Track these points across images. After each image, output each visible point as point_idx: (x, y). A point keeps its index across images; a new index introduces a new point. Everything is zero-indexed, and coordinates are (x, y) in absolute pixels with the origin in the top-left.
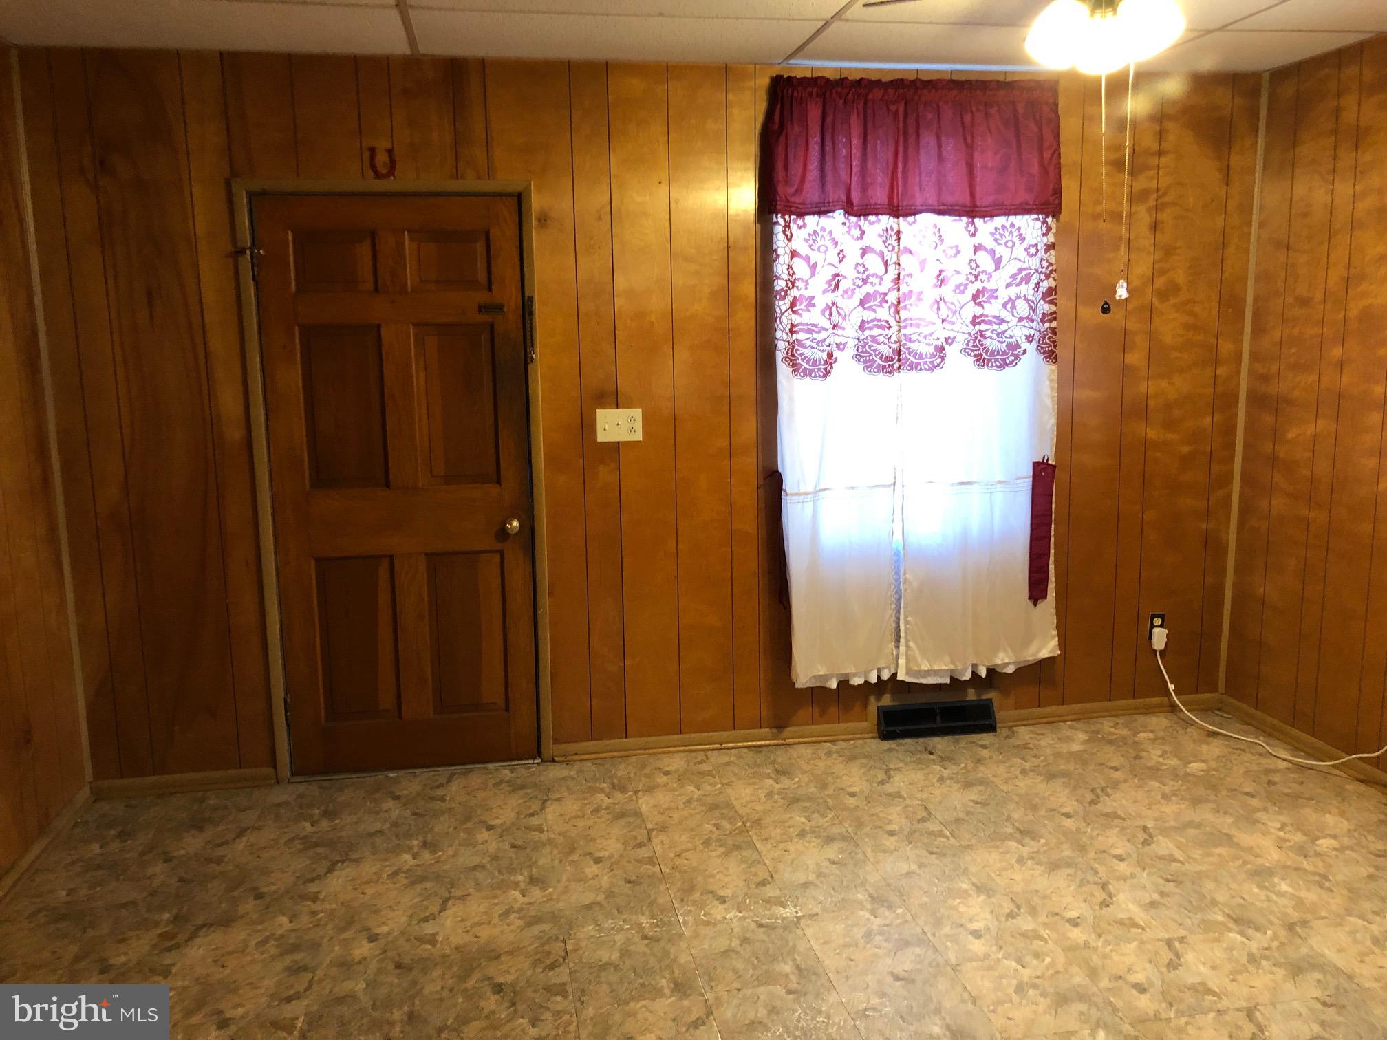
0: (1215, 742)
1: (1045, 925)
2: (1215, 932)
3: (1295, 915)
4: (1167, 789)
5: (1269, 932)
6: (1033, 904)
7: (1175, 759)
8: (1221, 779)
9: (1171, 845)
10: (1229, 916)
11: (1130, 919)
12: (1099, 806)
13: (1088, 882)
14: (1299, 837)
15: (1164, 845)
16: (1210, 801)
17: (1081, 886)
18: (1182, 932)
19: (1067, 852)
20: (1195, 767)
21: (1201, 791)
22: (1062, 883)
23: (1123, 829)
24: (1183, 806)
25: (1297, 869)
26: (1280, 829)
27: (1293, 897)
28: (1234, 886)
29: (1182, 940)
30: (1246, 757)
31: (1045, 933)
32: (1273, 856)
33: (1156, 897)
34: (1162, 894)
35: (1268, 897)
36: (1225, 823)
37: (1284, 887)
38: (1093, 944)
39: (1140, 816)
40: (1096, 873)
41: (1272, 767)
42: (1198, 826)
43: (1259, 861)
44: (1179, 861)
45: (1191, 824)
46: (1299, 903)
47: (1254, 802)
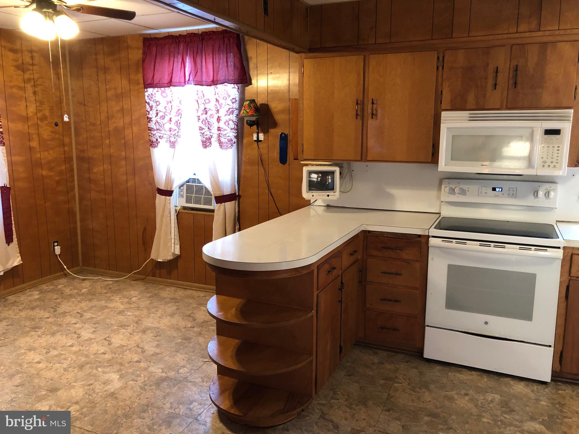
0: (86, 282)
1: (61, 350)
2: (117, 332)
3: (136, 319)
4: (79, 299)
5: (132, 326)
6: (53, 346)
7: (76, 290)
8: (94, 291)
9: (89, 314)
10: (118, 326)
11: (90, 338)
12: (58, 311)
13: (69, 334)
14: (126, 300)
15: (88, 315)
16: (95, 299)
17: (67, 336)
18: (107, 335)
19: (55, 328)
20: (84, 290)
21: (90, 297)
22: (60, 337)
23: (71, 315)
24: (87, 303)
25: (130, 308)
26: (120, 299)
27: (133, 315)
28: (115, 318)
29: (108, 337)
30: (98, 283)
31: (64, 352)
32: (122, 307)
33: (94, 329)
34: (95, 328)
35: (126, 317)
36: (103, 303)
37: (129, 314)
38: (82, 349)
39: (74, 310)
40: (70, 330)
41: (108, 284)
42: (95, 306)
43: (119, 310)
44: (95, 318)
45: (92, 307)
46: (136, 316)
47: (108, 295)
